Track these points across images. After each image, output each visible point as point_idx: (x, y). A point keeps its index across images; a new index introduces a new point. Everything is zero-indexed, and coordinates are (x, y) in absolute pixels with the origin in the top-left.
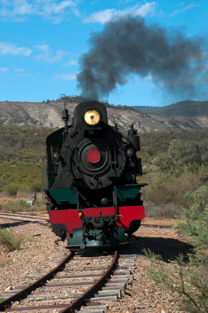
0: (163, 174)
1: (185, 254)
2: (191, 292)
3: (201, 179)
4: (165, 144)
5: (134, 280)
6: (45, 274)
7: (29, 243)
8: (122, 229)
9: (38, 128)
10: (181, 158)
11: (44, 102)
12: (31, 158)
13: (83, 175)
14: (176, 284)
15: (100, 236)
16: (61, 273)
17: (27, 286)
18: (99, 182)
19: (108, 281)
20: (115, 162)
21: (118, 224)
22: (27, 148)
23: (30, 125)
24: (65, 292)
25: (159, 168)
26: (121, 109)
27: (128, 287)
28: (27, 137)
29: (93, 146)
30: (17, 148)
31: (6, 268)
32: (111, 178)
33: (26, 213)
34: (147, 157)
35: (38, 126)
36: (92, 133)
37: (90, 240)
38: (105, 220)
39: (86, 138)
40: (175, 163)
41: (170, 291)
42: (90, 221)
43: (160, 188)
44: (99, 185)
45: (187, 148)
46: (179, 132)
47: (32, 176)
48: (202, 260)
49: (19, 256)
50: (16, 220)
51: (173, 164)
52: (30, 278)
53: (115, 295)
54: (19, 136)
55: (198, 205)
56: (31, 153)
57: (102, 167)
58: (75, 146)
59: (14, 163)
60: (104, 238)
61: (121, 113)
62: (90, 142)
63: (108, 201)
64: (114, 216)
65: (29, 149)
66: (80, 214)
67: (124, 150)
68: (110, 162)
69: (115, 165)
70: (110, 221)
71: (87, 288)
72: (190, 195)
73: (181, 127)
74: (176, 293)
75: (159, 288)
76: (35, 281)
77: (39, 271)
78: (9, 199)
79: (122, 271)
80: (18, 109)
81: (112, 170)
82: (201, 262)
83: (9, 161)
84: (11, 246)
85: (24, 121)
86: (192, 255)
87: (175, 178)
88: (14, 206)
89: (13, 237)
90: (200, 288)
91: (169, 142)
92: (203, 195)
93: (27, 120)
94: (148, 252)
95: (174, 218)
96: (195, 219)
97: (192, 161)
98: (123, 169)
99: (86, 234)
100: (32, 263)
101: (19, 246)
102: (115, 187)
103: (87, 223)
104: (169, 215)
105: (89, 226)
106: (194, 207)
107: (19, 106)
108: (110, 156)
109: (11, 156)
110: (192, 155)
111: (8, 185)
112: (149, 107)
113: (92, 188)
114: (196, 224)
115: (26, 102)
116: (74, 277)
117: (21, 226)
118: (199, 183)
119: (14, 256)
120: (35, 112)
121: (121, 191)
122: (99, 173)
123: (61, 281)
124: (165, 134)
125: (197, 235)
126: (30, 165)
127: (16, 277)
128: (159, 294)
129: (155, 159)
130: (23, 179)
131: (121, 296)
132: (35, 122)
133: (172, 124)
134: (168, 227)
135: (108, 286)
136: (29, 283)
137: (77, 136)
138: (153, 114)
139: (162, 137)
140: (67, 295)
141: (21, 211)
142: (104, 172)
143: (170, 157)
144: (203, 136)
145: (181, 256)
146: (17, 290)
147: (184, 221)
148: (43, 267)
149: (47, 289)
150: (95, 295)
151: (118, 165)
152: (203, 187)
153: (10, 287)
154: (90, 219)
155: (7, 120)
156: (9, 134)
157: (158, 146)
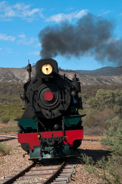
0: (93, 110)
1: (106, 156)
2: (110, 179)
3: (115, 112)
4: (94, 92)
5: (76, 171)
6: (24, 169)
7: (15, 150)
8: (68, 146)
9: (19, 83)
10: (103, 100)
11: (23, 68)
12: (16, 101)
13: (42, 109)
14: (101, 174)
15: (52, 151)
16: (34, 168)
17: (14, 176)
18: (52, 113)
19: (61, 172)
20: (64, 100)
21: (65, 142)
22: (14, 95)
23: (15, 82)
24: (36, 179)
25: (91, 106)
26: (68, 72)
27: (73, 176)
28: (13, 88)
29: (48, 89)
30: (7, 95)
31: (1, 165)
32: (60, 111)
33: (13, 133)
34: (84, 100)
35: (20, 82)
36: (47, 80)
37: (45, 154)
38: (56, 140)
39: (44, 84)
40: (100, 103)
41: (97, 178)
42: (45, 141)
43: (91, 118)
44: (52, 115)
45: (107, 94)
46: (102, 85)
47: (16, 111)
48: (116, 160)
49: (9, 158)
50: (7, 137)
51: (99, 104)
52: (15, 171)
53: (65, 181)
54: (9, 88)
55: (113, 128)
56: (15, 98)
57: (54, 103)
58: (36, 89)
59: (6, 104)
60: (55, 153)
61: (68, 74)
62: (46, 86)
63: (59, 126)
64: (62, 137)
65: (15, 95)
66: (39, 136)
67: (69, 91)
68: (60, 100)
69: (63, 102)
70: (59, 140)
71: (49, 177)
72: (109, 122)
73: (103, 82)
74: (101, 179)
75: (91, 177)
76: (18, 173)
77: (21, 167)
78: (3, 125)
79: (69, 166)
80: (8, 73)
81: (61, 106)
82: (115, 161)
83: (3, 103)
84: (4, 153)
85: (11, 79)
86: (110, 157)
87: (100, 112)
88: (6, 129)
89: (5, 147)
90: (115, 176)
91: (96, 91)
92: (116, 122)
93: (13, 78)
94: (84, 155)
95: (100, 135)
96: (112, 136)
97: (110, 102)
98: (69, 105)
99: (43, 150)
100: (17, 162)
101: (9, 152)
102: (63, 117)
103: (43, 142)
104: (97, 133)
105: (44, 145)
106: (111, 129)
107: (9, 70)
108: (60, 96)
109: (4, 100)
110: (110, 98)
111: (2, 117)
112: (84, 70)
113: (48, 118)
114: (112, 139)
115: (12, 68)
116: (41, 170)
117: (10, 141)
118: (114, 114)
119: (6, 158)
120: (18, 73)
121: (67, 120)
122: (53, 107)
123: (33, 173)
124: (94, 86)
125: (113, 145)
126: (15, 105)
127: (7, 171)
128: (91, 180)
129: (88, 101)
130: (11, 113)
131: (69, 181)
132: (18, 80)
133: (98, 81)
134: (96, 141)
135: (61, 175)
136: (15, 174)
137: (37, 82)
138: (87, 74)
139: (92, 88)
140: (37, 181)
141: (10, 132)
142: (56, 107)
143: (97, 99)
144: (116, 88)
145: (104, 158)
146: (8, 179)
147: (105, 137)
148: (23, 164)
149: (25, 177)
150: (54, 181)
151: (65, 102)
152: (116, 117)
153: (3, 177)
154: (46, 140)
155: (2, 78)
156: (3, 87)
157: (90, 93)
